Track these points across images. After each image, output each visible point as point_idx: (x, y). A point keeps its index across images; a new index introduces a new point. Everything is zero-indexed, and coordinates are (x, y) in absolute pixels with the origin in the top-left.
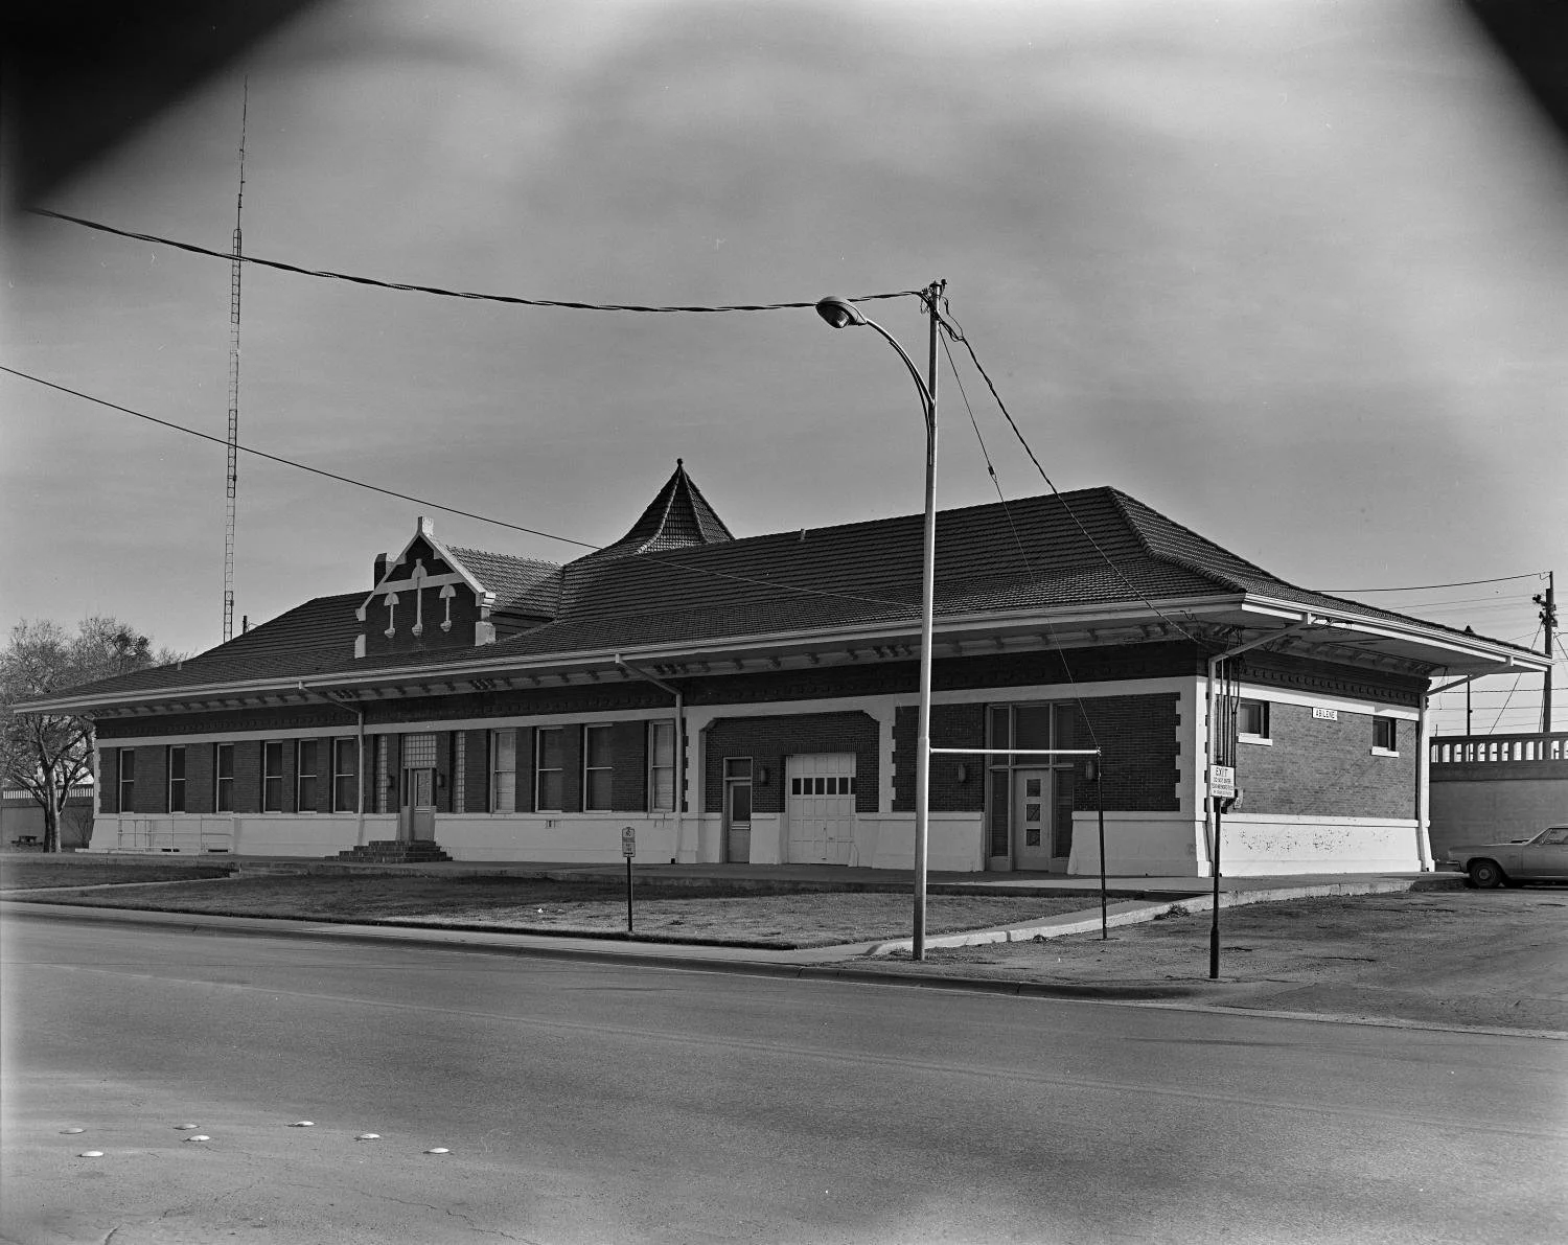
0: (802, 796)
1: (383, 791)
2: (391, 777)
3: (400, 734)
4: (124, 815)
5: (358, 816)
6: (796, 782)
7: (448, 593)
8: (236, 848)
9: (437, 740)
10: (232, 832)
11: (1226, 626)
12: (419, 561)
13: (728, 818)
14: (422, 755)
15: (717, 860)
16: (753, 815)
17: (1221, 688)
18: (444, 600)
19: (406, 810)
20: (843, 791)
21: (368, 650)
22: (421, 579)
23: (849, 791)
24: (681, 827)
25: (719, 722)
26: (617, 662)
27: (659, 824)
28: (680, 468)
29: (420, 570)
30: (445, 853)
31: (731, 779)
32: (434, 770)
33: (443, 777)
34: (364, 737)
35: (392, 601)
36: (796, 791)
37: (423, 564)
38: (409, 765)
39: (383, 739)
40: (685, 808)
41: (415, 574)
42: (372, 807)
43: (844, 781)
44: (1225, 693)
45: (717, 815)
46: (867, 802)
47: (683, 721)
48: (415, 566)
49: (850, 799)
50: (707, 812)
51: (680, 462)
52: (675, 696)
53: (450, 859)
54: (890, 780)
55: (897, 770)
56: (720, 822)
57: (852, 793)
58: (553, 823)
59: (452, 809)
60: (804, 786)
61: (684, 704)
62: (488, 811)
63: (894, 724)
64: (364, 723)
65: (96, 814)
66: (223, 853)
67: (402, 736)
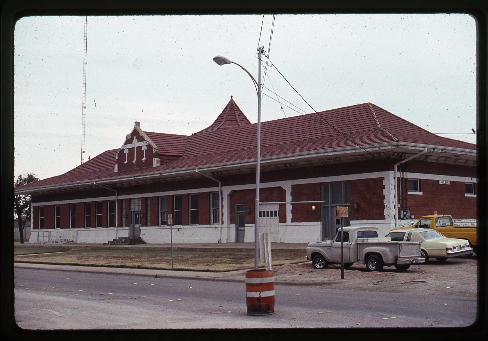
0: (262, 217)
1: (124, 219)
2: (126, 214)
3: (129, 199)
4: (40, 230)
5: (115, 228)
6: (260, 213)
7: (144, 148)
8: (76, 241)
9: (141, 201)
10: (75, 235)
11: (400, 153)
12: (135, 137)
13: (238, 226)
14: (137, 207)
15: (234, 242)
16: (246, 225)
17: (400, 175)
18: (143, 151)
19: (131, 225)
20: (276, 215)
21: (118, 170)
22: (136, 144)
23: (278, 215)
24: (221, 230)
25: (234, 192)
26: (196, 172)
27: (214, 229)
28: (232, 99)
29: (135, 140)
30: (144, 241)
31: (238, 212)
32: (140, 211)
33: (143, 214)
34: (118, 200)
35: (126, 151)
36: (260, 216)
37: (136, 138)
38: (133, 210)
39: (124, 201)
40: (222, 223)
41: (133, 142)
42: (120, 225)
43: (276, 212)
44: (402, 177)
45: (234, 225)
46: (283, 220)
47: (222, 192)
48: (134, 139)
49: (277, 218)
50: (230, 224)
51: (232, 97)
52: (218, 183)
53: (146, 243)
54: (290, 212)
55: (292, 208)
56: (235, 228)
57: (279, 216)
58: (179, 229)
59: (146, 225)
60: (263, 214)
61: (222, 186)
62: (158, 226)
63: (291, 191)
64: (118, 195)
65: (32, 230)
66: (72, 243)
67: (130, 200)
